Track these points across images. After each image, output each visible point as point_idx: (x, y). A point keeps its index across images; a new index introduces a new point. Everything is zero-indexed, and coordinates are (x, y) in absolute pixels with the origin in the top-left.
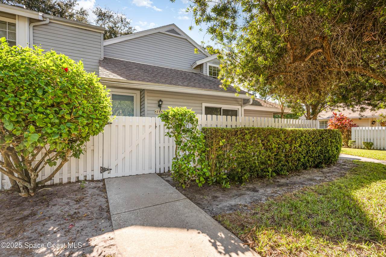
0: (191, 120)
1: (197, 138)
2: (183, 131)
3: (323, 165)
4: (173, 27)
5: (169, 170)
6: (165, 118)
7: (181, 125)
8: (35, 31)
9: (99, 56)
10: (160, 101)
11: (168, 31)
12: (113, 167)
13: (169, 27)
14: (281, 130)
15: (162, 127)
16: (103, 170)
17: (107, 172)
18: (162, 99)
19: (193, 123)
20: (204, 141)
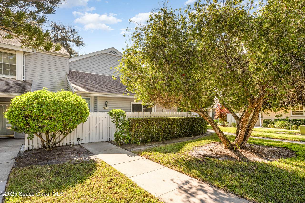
0: (123, 115)
1: (126, 123)
2: (120, 120)
3: (192, 136)
4: (113, 50)
5: (112, 140)
6: (111, 114)
7: (118, 118)
8: (27, 58)
9: (66, 72)
10: (106, 102)
11: (109, 52)
12: (84, 138)
13: (110, 49)
14: (166, 118)
15: (108, 118)
16: (79, 139)
17: (81, 140)
18: (107, 101)
19: (124, 116)
20: (129, 124)
